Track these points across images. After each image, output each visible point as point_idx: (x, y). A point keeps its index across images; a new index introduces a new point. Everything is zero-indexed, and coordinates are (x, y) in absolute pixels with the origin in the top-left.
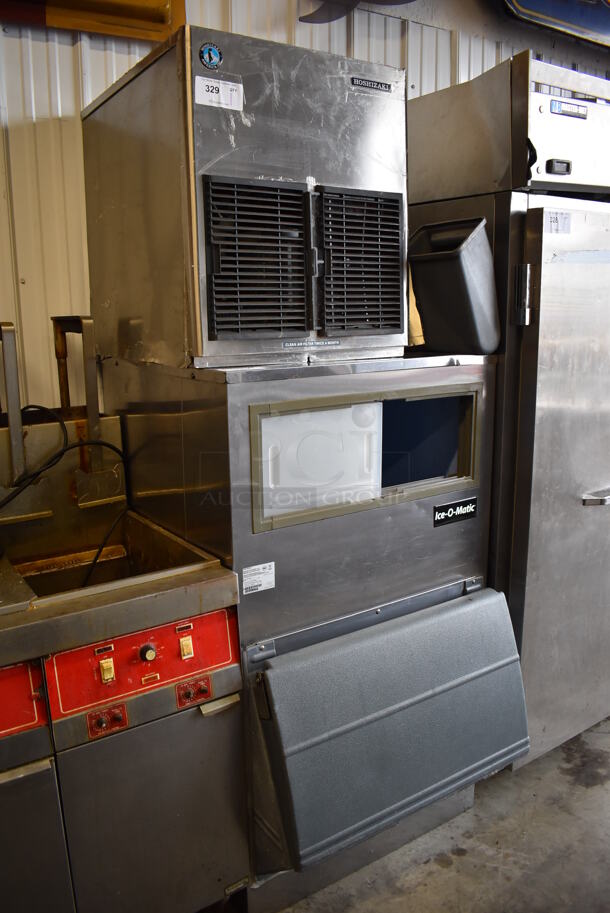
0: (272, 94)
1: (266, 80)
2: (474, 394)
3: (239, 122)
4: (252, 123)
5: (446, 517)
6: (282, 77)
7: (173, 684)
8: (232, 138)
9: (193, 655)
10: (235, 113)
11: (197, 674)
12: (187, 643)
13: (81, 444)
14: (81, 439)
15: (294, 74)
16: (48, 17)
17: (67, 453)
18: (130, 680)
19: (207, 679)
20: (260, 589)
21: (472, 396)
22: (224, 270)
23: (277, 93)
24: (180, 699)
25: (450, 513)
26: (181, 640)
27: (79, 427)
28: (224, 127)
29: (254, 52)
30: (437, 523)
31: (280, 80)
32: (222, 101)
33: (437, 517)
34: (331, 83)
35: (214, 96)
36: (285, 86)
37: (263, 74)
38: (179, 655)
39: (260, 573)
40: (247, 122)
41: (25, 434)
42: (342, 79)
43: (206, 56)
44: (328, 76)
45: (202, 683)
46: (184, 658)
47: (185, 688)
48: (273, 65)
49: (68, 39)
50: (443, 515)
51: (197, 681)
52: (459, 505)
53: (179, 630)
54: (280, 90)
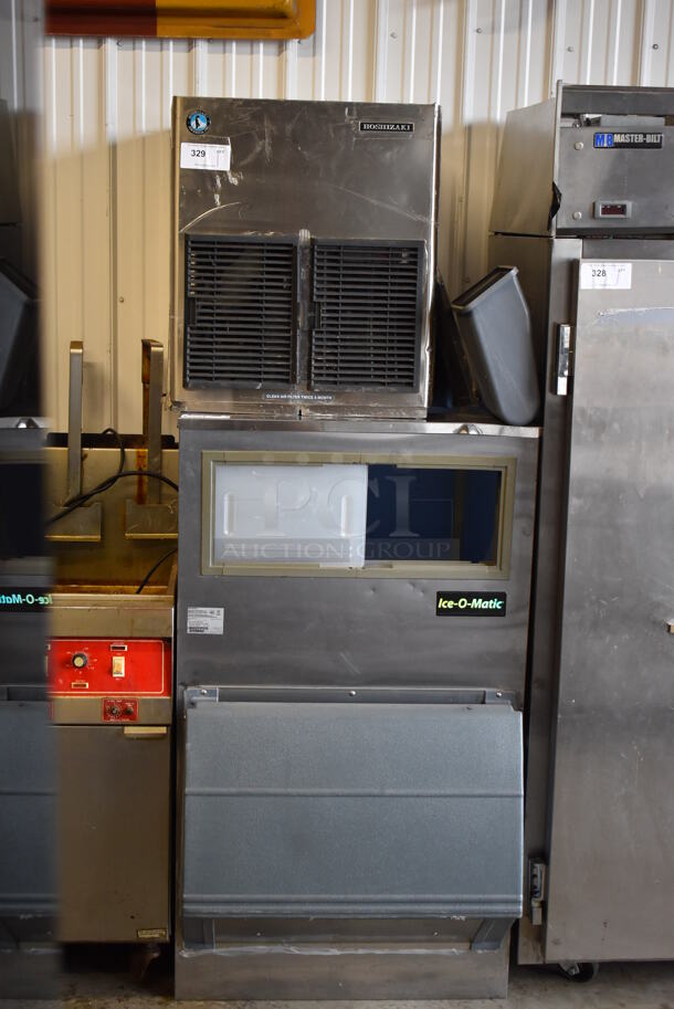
0: (263, 150)
1: (256, 138)
2: (503, 470)
3: (225, 181)
4: (239, 180)
5: (456, 608)
6: (275, 133)
7: (100, 697)
8: (217, 197)
9: (123, 675)
10: (222, 173)
11: (125, 695)
12: (119, 664)
13: (140, 473)
14: (140, 469)
15: (289, 128)
16: (159, 28)
17: (119, 479)
18: (61, 681)
19: (134, 702)
20: (206, 632)
21: (500, 473)
22: (200, 321)
23: (268, 150)
24: (105, 713)
25: (462, 603)
26: (114, 658)
27: (139, 456)
28: (209, 187)
29: (245, 113)
30: (441, 612)
31: (273, 137)
32: (208, 163)
33: (442, 604)
34: (334, 132)
35: (200, 159)
36: (277, 142)
37: (253, 132)
38: (110, 671)
39: (206, 616)
40: (234, 181)
41: (83, 457)
42: (348, 127)
43: (193, 123)
44: (331, 125)
45: (129, 705)
46: (115, 675)
47: (111, 704)
48: (265, 123)
49: (184, 46)
50: (451, 604)
51: (124, 701)
52: (478, 595)
53: (114, 648)
54: (273, 145)
